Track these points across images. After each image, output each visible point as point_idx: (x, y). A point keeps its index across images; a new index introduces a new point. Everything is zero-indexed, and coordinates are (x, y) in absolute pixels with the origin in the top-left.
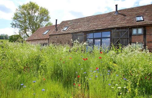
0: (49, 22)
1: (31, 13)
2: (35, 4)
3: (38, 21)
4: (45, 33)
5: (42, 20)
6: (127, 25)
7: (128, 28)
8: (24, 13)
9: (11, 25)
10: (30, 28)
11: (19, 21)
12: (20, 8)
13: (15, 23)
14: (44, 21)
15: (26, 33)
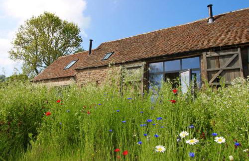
0: (79, 48)
1: (46, 33)
2: (55, 16)
3: (59, 46)
4: (68, 67)
5: (66, 45)
6: (236, 42)
7: (237, 48)
8: (33, 34)
9: (9, 55)
10: (44, 59)
11: (25, 48)
12: (28, 24)
13: (16, 51)
14: (71, 47)
15: (36, 69)
